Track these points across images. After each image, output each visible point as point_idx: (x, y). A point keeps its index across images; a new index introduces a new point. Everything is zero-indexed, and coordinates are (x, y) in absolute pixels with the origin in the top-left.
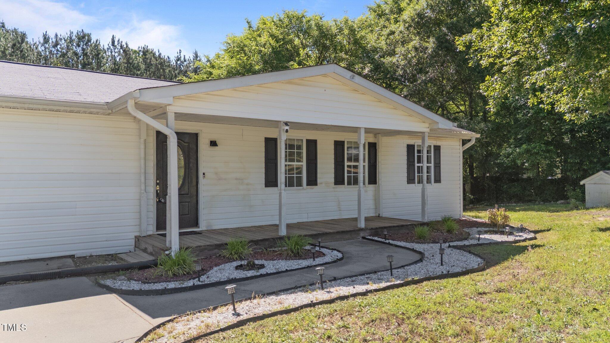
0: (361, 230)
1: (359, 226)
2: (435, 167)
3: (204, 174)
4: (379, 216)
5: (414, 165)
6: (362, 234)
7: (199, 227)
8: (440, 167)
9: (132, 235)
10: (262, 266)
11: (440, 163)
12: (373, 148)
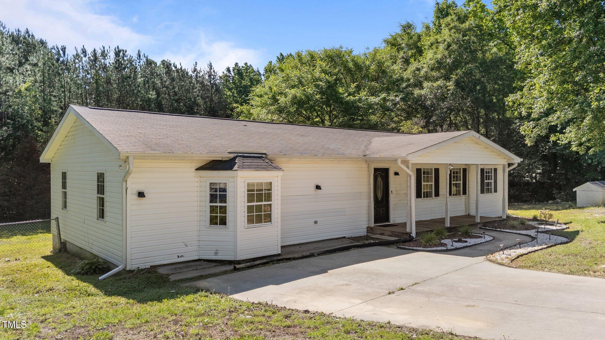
0: (479, 223)
1: (476, 221)
2: (494, 182)
3: (392, 191)
4: (469, 215)
5: (484, 182)
6: (479, 226)
7: (390, 222)
8: (496, 182)
9: (366, 226)
10: (466, 242)
11: (497, 180)
12: (465, 170)
